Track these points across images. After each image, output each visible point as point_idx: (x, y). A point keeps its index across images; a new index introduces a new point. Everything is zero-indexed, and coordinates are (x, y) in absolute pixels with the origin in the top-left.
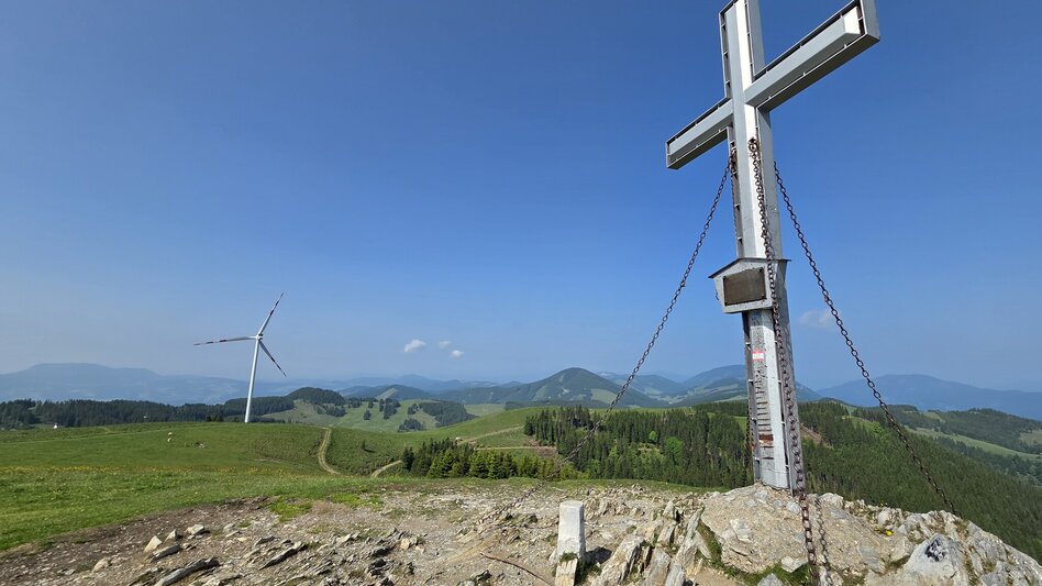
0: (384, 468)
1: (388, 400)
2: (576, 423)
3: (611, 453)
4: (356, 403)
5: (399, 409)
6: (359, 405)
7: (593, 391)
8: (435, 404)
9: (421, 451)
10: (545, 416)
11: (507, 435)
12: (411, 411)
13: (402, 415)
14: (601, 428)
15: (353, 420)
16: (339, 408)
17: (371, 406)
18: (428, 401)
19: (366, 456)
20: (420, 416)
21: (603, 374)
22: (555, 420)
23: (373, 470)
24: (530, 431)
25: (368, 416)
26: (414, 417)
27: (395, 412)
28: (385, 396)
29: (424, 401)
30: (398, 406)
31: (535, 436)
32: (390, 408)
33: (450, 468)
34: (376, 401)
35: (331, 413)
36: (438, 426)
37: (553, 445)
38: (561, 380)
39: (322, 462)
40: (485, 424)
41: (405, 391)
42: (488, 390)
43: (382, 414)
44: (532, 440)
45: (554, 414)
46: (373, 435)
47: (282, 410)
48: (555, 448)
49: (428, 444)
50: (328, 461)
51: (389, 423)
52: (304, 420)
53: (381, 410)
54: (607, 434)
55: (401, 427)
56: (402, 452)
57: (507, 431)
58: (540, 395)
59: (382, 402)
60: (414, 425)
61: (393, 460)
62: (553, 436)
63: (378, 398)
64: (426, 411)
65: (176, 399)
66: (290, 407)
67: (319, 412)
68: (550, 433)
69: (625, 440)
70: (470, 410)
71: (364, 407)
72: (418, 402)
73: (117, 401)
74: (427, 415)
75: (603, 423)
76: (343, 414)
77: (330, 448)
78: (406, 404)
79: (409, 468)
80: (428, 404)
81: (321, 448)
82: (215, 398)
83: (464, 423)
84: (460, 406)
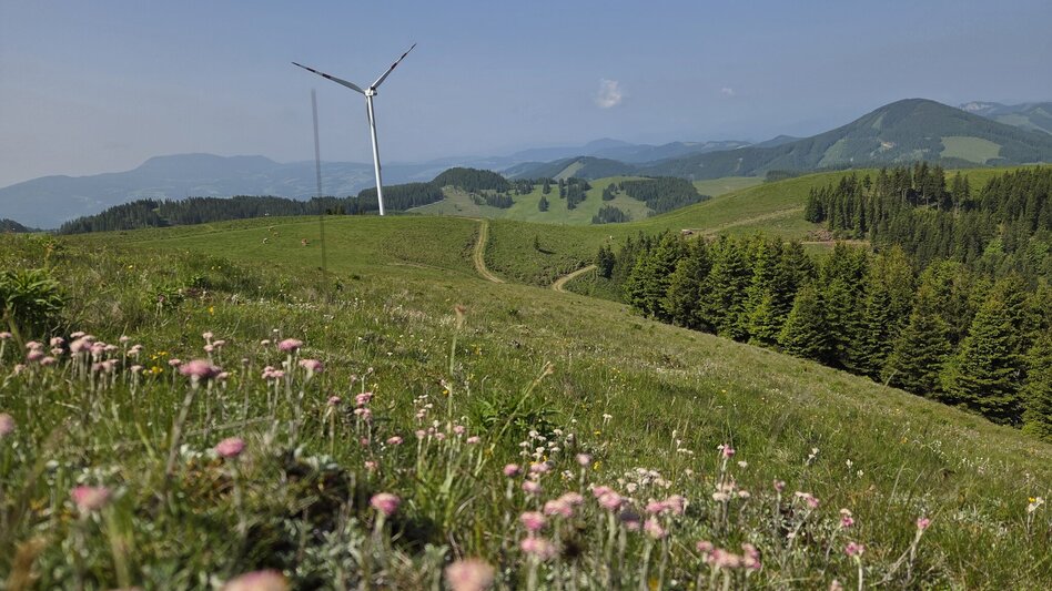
0: (571, 276)
1: (571, 181)
2: (914, 198)
3: (988, 250)
4: (526, 187)
5: (588, 193)
6: (529, 190)
7: (945, 141)
8: (644, 182)
9: (624, 250)
10: (847, 187)
11: (773, 222)
12: (608, 196)
13: (595, 202)
14: (969, 205)
15: (524, 209)
16: (504, 195)
17: (547, 190)
18: (634, 178)
19: (542, 259)
20: (623, 202)
21: (969, 108)
22: (868, 194)
23: (555, 279)
24: (817, 214)
25: (544, 206)
26: (612, 204)
27: (584, 198)
28: (566, 175)
29: (628, 179)
30: (588, 188)
31: (826, 223)
32: (575, 192)
33: (673, 269)
34: (553, 182)
35: (493, 202)
36: (650, 215)
37: (862, 237)
38: (877, 124)
39: (481, 267)
40: (730, 205)
41: (594, 165)
42: (735, 153)
43: (564, 202)
44: (822, 230)
45: (867, 182)
46: (551, 228)
47: (428, 201)
48: (867, 243)
49: (635, 240)
50: (490, 265)
51: (575, 213)
52: (460, 213)
53: (563, 195)
54: (983, 216)
55: (595, 220)
56: (595, 253)
57: (773, 216)
58: (833, 155)
59: (562, 184)
60: (613, 216)
61: (583, 265)
62: (863, 223)
63: (557, 179)
64: (631, 194)
65: (302, 193)
66: (439, 197)
67: (478, 202)
68: (856, 218)
69: (1023, 225)
70: (702, 188)
71: (538, 193)
72: (617, 180)
73: (238, 198)
74: (633, 201)
75: (974, 195)
76: (509, 203)
77: (489, 247)
78: (599, 185)
79: (608, 275)
80: (634, 183)
81: (477, 248)
82: (347, 190)
83: (695, 207)
84: (687, 183)
